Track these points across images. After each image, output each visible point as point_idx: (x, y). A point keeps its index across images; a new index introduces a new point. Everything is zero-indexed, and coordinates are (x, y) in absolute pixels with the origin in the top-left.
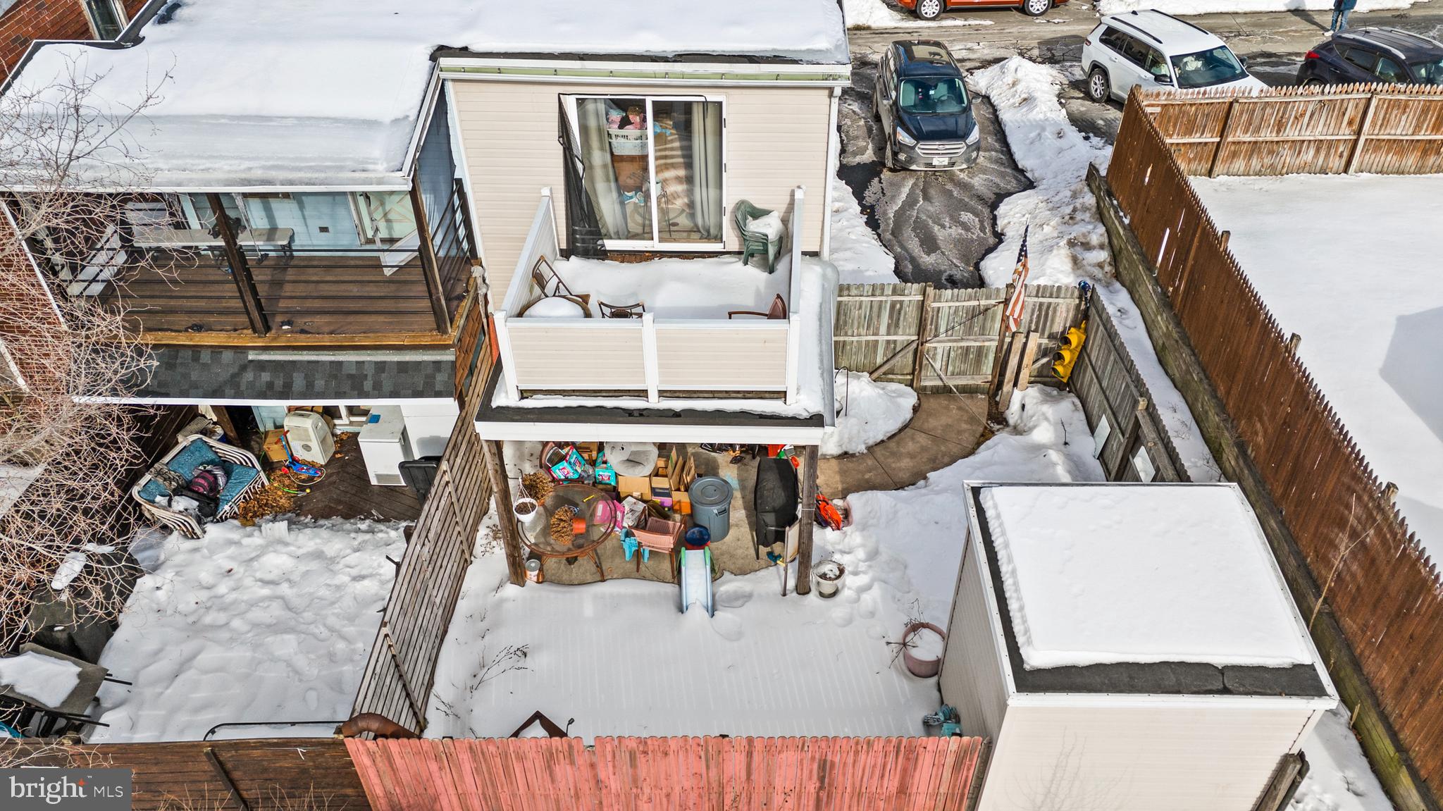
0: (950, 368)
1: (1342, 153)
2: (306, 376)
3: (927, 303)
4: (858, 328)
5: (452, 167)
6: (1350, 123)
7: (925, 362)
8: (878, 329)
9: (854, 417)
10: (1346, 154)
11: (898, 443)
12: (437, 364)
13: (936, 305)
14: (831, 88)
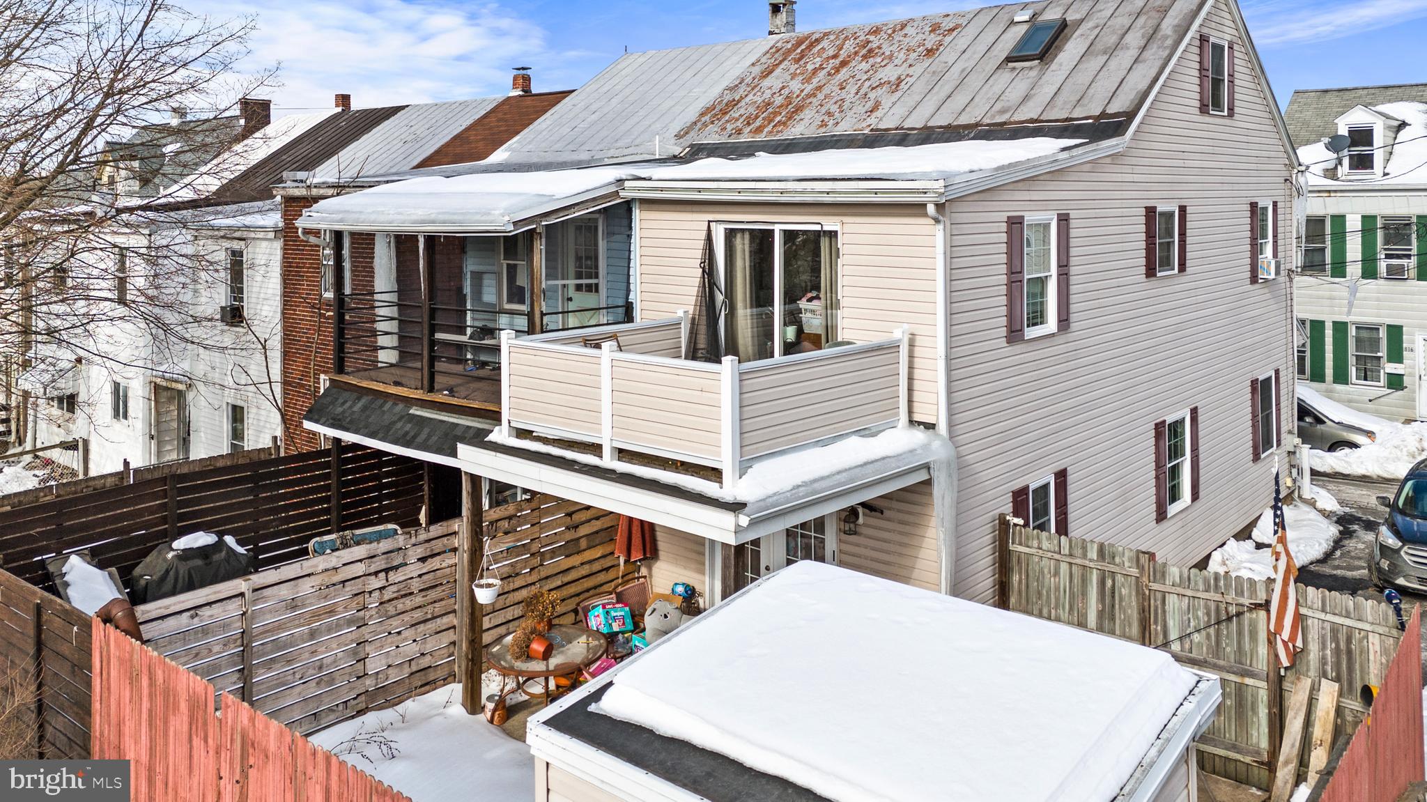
3: (1142, 581)
4: (1057, 608)
8: (1084, 616)
13: (1157, 588)
14: (924, 205)
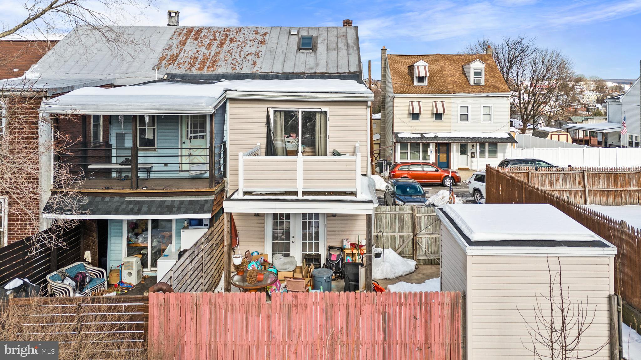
0: (430, 250)
1: (581, 196)
2: (148, 207)
3: (415, 213)
4: (386, 229)
5: (223, 137)
6: (579, 183)
7: (418, 246)
8: (395, 229)
9: (388, 262)
10: (583, 197)
11: (410, 277)
12: (206, 201)
13: (418, 215)
14: (367, 102)
